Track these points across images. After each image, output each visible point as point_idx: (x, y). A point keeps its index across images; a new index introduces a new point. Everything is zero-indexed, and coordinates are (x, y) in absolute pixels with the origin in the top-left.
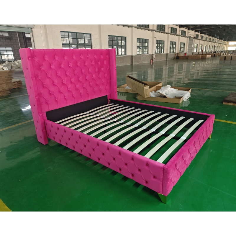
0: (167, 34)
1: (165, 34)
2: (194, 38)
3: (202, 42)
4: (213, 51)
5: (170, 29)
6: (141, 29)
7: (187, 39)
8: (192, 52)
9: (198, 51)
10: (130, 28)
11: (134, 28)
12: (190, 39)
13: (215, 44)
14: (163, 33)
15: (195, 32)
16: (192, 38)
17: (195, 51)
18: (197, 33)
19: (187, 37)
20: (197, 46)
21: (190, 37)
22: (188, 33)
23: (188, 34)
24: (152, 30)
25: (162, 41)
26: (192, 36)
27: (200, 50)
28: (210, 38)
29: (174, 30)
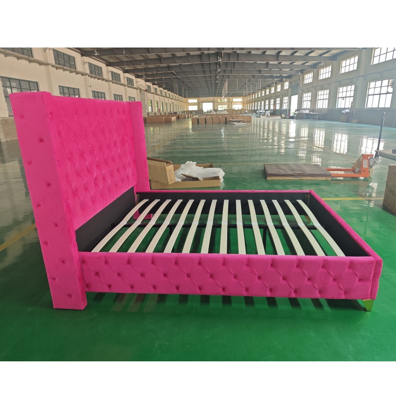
0: (107, 82)
1: (104, 82)
2: (146, 91)
3: (157, 98)
4: (172, 111)
5: (110, 73)
6: (64, 70)
7: (137, 92)
8: (147, 112)
9: (154, 111)
10: (43, 67)
11: (50, 67)
12: (140, 92)
13: (173, 101)
14: (101, 80)
15: (146, 81)
16: (143, 90)
17: (150, 110)
18: (148, 83)
19: (137, 89)
20: (151, 103)
21: (141, 89)
22: (137, 82)
23: (137, 85)
24: (83, 74)
25: (101, 93)
26: (143, 88)
27: (156, 110)
28: (166, 93)
29: (116, 76)
